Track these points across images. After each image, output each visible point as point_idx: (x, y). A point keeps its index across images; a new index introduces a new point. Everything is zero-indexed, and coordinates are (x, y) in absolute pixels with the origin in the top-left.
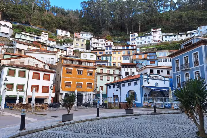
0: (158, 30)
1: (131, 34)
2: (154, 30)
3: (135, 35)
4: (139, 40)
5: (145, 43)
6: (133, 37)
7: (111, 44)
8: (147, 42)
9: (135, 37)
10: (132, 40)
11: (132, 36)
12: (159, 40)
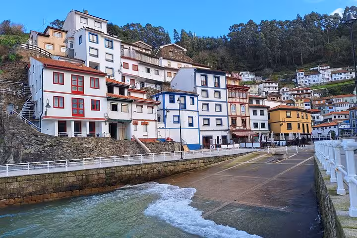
0: (326, 68)
1: (298, 74)
2: (323, 68)
3: (302, 74)
4: (307, 79)
5: (314, 83)
6: (301, 76)
7: (287, 89)
8: (316, 80)
9: (303, 76)
10: (299, 79)
11: (299, 75)
12: (328, 79)
